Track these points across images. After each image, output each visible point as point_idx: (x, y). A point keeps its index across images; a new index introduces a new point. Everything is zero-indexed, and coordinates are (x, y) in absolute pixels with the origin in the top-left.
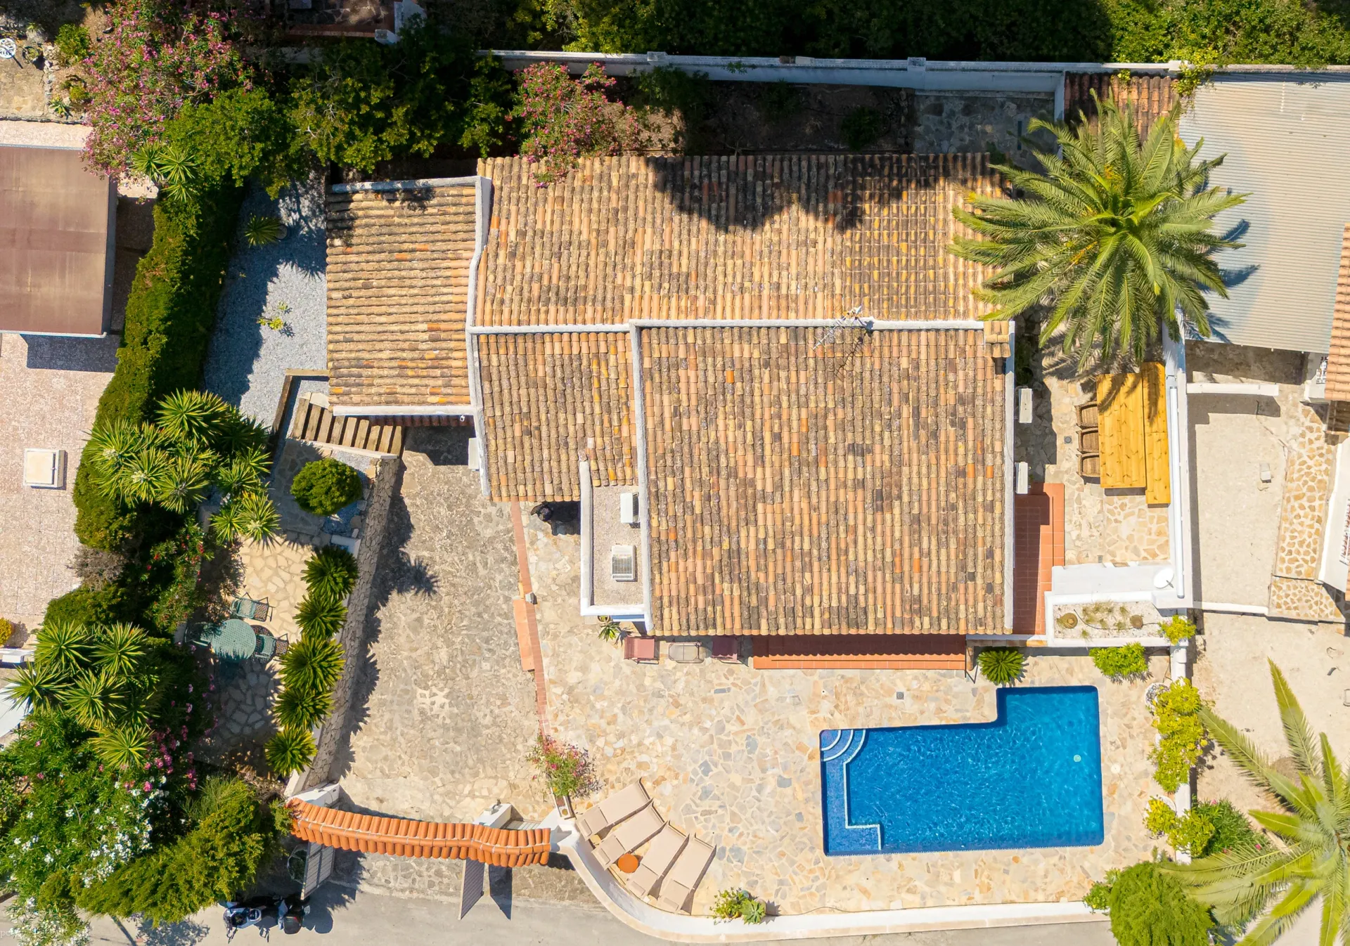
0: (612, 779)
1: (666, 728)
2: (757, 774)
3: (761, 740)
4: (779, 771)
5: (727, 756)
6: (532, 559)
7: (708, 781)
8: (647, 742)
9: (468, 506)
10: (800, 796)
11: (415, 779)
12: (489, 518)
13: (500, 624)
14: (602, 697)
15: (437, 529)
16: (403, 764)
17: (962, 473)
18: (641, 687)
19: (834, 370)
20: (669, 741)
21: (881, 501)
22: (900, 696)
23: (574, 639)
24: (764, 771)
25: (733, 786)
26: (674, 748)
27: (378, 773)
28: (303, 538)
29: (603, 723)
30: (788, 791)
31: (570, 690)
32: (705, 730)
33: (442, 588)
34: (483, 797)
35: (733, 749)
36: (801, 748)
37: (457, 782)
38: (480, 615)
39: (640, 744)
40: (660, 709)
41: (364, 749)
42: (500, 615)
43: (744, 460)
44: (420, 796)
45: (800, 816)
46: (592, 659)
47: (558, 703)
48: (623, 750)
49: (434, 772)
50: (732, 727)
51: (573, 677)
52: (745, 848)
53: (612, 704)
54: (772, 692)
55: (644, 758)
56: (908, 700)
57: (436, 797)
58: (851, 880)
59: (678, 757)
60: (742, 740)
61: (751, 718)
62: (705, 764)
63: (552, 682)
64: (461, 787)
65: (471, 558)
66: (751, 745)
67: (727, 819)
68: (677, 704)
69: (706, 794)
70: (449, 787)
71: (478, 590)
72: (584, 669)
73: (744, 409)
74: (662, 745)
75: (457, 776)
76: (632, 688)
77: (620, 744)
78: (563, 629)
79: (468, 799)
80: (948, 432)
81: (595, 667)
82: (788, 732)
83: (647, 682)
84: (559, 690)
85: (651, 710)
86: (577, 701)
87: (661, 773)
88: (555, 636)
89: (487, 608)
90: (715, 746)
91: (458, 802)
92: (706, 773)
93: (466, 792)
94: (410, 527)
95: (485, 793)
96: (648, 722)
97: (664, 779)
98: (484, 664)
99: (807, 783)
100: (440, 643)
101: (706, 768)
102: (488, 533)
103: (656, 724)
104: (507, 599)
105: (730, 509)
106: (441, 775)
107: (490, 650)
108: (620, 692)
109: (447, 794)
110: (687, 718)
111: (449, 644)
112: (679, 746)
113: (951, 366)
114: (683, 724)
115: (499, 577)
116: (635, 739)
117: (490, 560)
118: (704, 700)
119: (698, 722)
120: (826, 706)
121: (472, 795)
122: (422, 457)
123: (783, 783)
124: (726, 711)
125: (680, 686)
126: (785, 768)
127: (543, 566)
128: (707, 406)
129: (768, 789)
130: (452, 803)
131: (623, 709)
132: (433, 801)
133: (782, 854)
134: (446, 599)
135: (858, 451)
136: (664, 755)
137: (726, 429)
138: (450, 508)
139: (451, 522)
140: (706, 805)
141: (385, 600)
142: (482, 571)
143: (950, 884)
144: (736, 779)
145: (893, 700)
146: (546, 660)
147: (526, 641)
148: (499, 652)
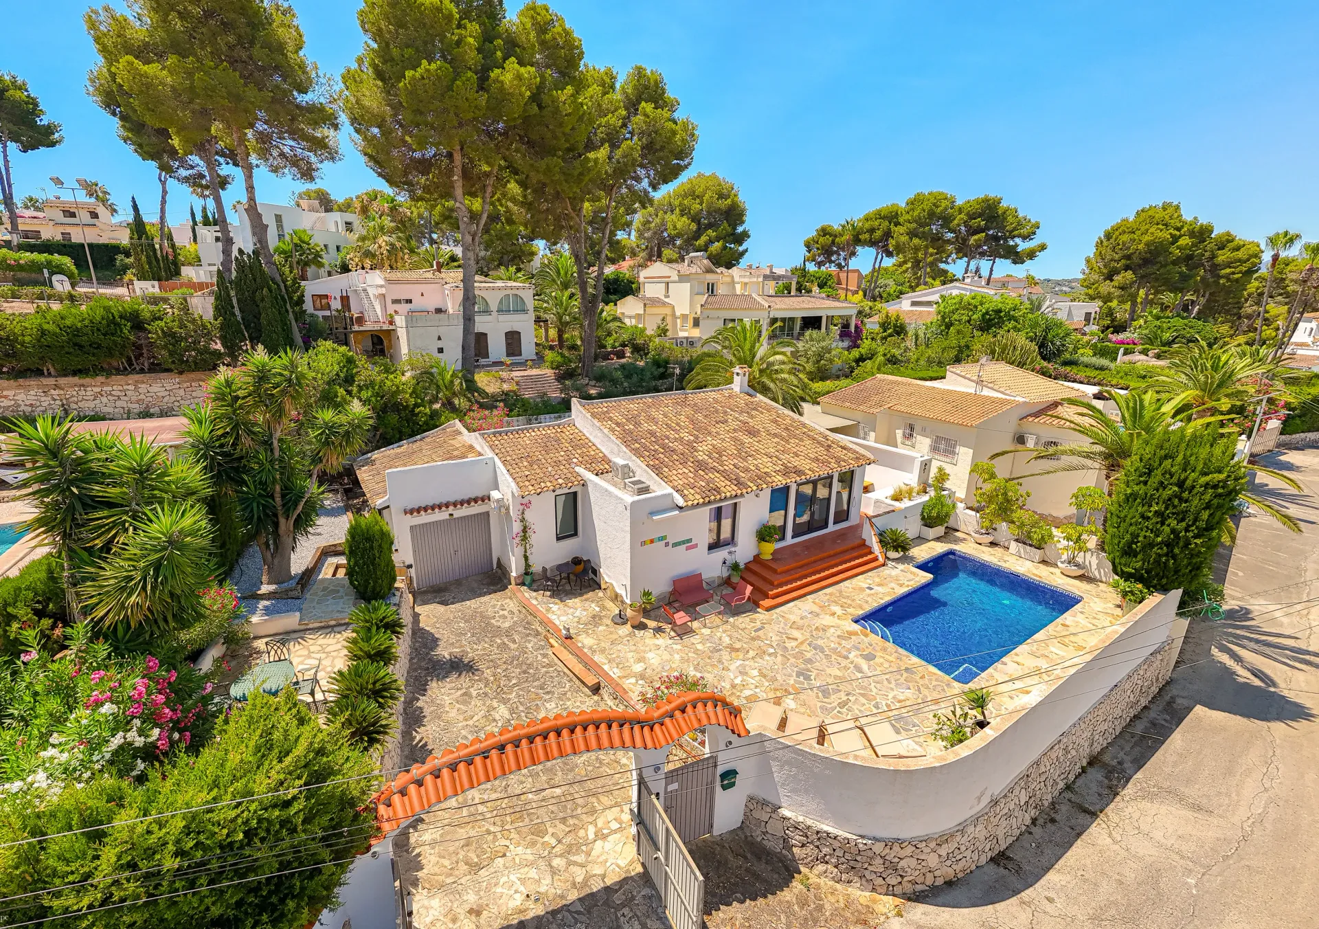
1: (743, 666)
2: (844, 662)
3: (819, 642)
4: (856, 653)
5: (809, 661)
6: (553, 617)
7: (816, 683)
8: (738, 681)
9: (483, 617)
10: (893, 659)
11: (520, 852)
12: (504, 617)
13: (547, 672)
15: (461, 634)
16: (495, 839)
17: (777, 421)
18: (697, 652)
20: (754, 673)
21: (752, 433)
22: (870, 588)
23: (620, 647)
24: (846, 658)
26: (763, 675)
27: (463, 868)
30: (879, 660)
32: (772, 655)
33: (483, 666)
34: (615, 832)
35: (808, 655)
36: (852, 634)
37: (574, 830)
38: (525, 672)
40: (726, 657)
41: (433, 844)
42: (544, 667)
43: (669, 433)
44: (533, 873)
45: (909, 671)
46: (644, 652)
49: (539, 831)
50: (791, 644)
51: (638, 668)
54: (793, 618)
55: (748, 693)
56: (877, 589)
57: (557, 862)
59: (773, 679)
60: (807, 648)
61: (797, 634)
62: (800, 674)
63: (622, 678)
64: (582, 833)
65: (499, 641)
66: (818, 647)
67: (863, 700)
68: (735, 650)
69: (825, 692)
70: (567, 840)
71: (515, 658)
72: (642, 660)
73: (652, 419)
74: (752, 678)
75: (571, 821)
76: (692, 655)
78: (606, 645)
79: (599, 843)
81: (651, 655)
82: (832, 630)
83: (700, 647)
84: (632, 680)
85: (720, 662)
87: (771, 694)
88: (603, 652)
89: (530, 666)
90: (793, 660)
91: (588, 854)
92: (807, 679)
93: (591, 836)
94: (436, 640)
95: (615, 825)
96: (725, 669)
97: (777, 697)
98: (548, 705)
99: (885, 649)
100: (495, 704)
102: (508, 625)
103: (732, 667)
104: (544, 655)
105: (680, 448)
106: (550, 830)
107: (548, 693)
108: (686, 661)
109: (569, 850)
110: (752, 653)
111: (505, 701)
112: (765, 672)
114: (753, 658)
115: (529, 646)
116: (727, 683)
117: (516, 637)
118: (753, 639)
119: (763, 653)
120: (836, 609)
121: (601, 836)
122: (432, 606)
123: (868, 657)
124: (775, 638)
125: (726, 639)
126: (858, 649)
127: (564, 618)
129: (865, 667)
130: (580, 858)
131: (699, 670)
132: (554, 872)
134: (488, 671)
135: (723, 422)
136: (760, 683)
138: (467, 622)
141: (423, 691)
142: (513, 646)
144: (834, 672)
145: (869, 592)
146: (606, 667)
147: (578, 668)
148: (558, 691)
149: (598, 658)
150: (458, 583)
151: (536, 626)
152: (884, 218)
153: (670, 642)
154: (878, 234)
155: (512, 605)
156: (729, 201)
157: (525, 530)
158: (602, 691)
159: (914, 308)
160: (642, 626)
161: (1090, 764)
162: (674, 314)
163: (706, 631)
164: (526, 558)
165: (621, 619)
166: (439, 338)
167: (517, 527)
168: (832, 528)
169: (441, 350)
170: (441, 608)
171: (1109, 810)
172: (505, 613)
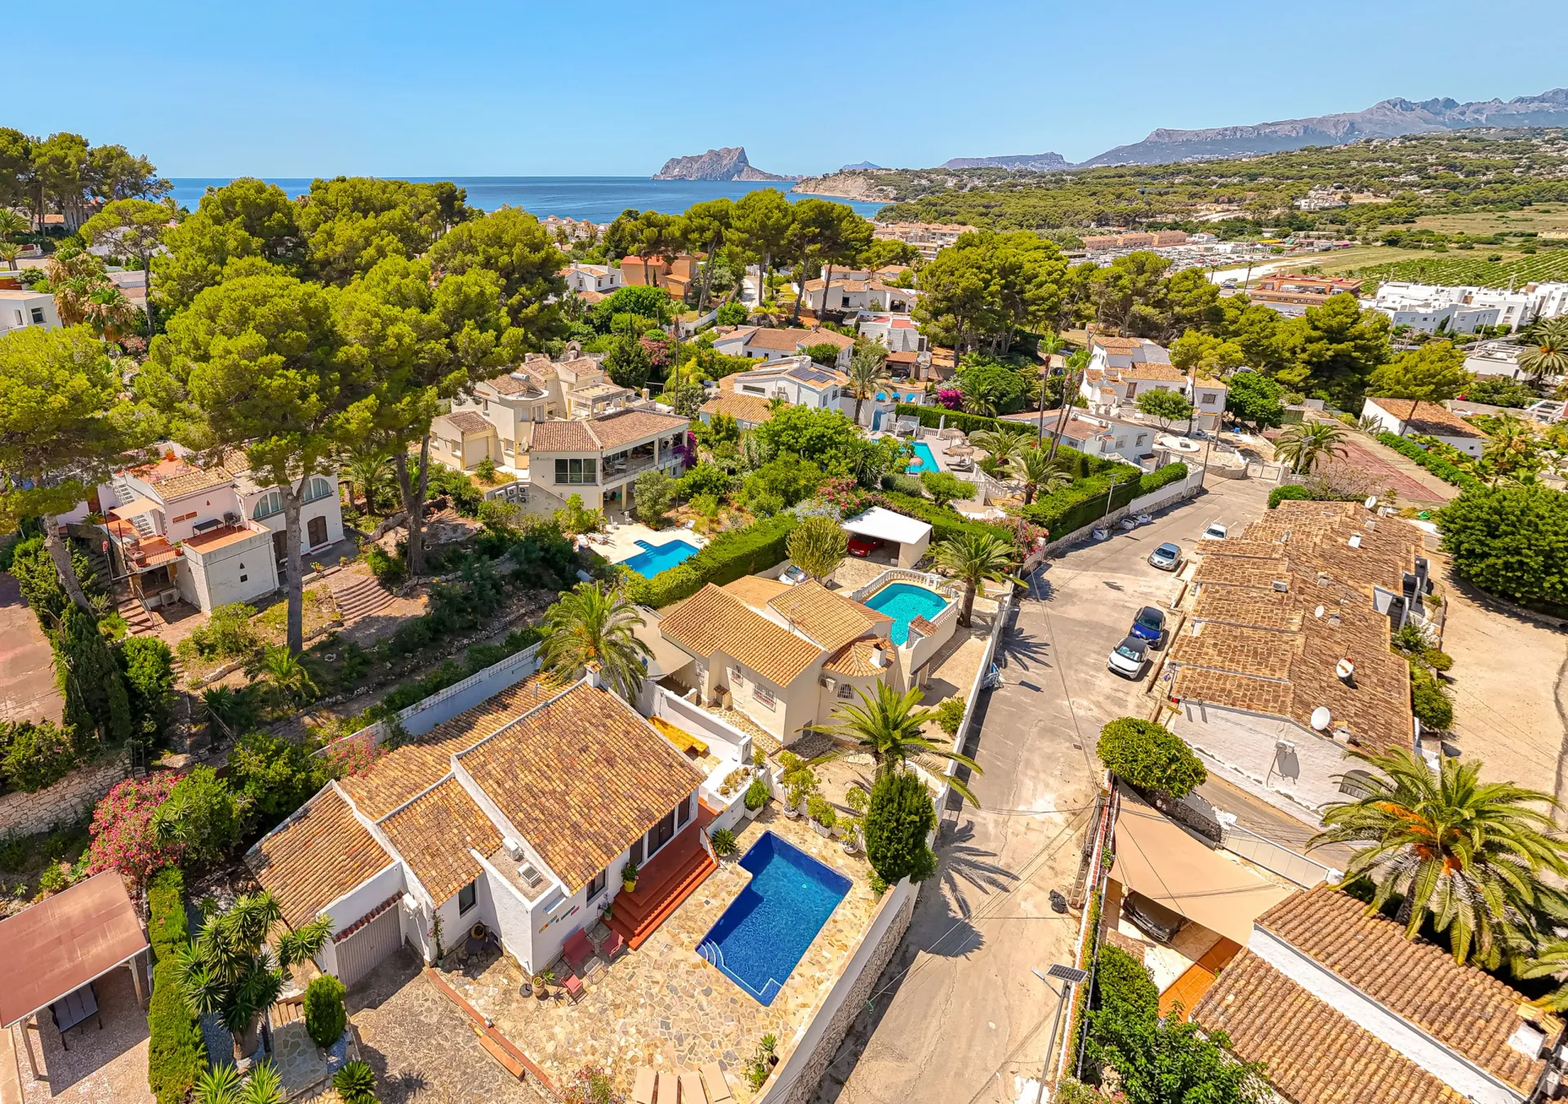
0: (625, 1086)
1: (624, 1024)
2: (692, 1002)
3: (674, 983)
4: (698, 989)
5: (668, 1007)
6: (472, 1003)
7: (674, 1031)
8: (622, 1043)
9: (411, 1014)
10: (722, 990)
12: (429, 1010)
13: (481, 1067)
14: (576, 1042)
15: (402, 1043)
17: (628, 733)
18: (590, 1016)
19: (547, 727)
20: (633, 1030)
21: (610, 762)
22: (707, 902)
23: (532, 1026)
24: (692, 996)
25: (688, 1021)
26: (639, 1032)
28: (317, 1090)
29: (590, 1057)
30: (714, 994)
31: (555, 1057)
32: (643, 1006)
33: (429, 1077)
35: (667, 1000)
36: (696, 966)
38: (465, 1073)
39: (620, 1049)
40: (612, 1017)
42: (477, 1062)
43: (544, 784)
45: (733, 1001)
46: (552, 1027)
47: (554, 1072)
48: (615, 1062)
50: (655, 989)
51: (550, 1048)
52: (730, 1049)
53: (585, 1041)
54: (654, 955)
55: (630, 1054)
56: (712, 901)
58: (792, 1005)
59: (647, 1034)
60: (666, 992)
61: (658, 976)
62: (663, 1023)
63: (540, 1063)
65: (434, 1042)
66: (673, 990)
67: (704, 1041)
68: (617, 1006)
69: (680, 1040)
71: (452, 1058)
72: (552, 1037)
73: (525, 764)
74: (632, 1037)
76: (587, 1021)
77: (610, 1060)
78: (521, 1026)
80: (609, 722)
81: (557, 1030)
82: (682, 965)
83: (591, 1009)
84: (549, 1064)
85: (608, 1024)
86: (565, 1059)
87: (647, 1053)
88: (520, 1035)
89: (466, 1064)
90: (657, 1008)
92: (668, 1028)
94: (383, 1058)
96: (613, 1031)
97: (651, 1055)
99: (717, 980)
101: (665, 1025)
102: (435, 1018)
103: (617, 1028)
104: (474, 1048)
105: (556, 808)
107: (487, 1090)
108: (583, 1029)
110: (629, 1008)
112: (642, 1028)
113: (587, 700)
114: (631, 1014)
115: (460, 1040)
116: (615, 1049)
117: (447, 1032)
118: (629, 990)
119: (637, 1005)
120: (684, 936)
122: (364, 1013)
123: (707, 993)
124: (644, 985)
125: (609, 994)
126: (700, 984)
127: (481, 1002)
128: (509, 771)
129: (705, 1004)
131: (594, 1038)
133: (749, 1030)
134: (436, 1082)
135: (584, 749)
136: (638, 1041)
137: (525, 778)
138: (401, 1025)
139: (408, 1032)
140: (686, 1046)
142: (447, 1045)
143: (829, 961)
144: (685, 1015)
145: (707, 907)
146: (527, 1054)
147: (505, 1058)
148: (495, 1086)
149: (519, 1044)
150: (375, 973)
151: (460, 1014)
152: (715, 217)
153: (569, 1009)
154: (709, 235)
155: (432, 991)
156: (543, 254)
157: (436, 924)
158: (527, 1077)
159: (746, 393)
160: (544, 996)
161: (847, 1035)
162: (496, 436)
163: (593, 988)
164: (438, 945)
165: (526, 991)
166: (242, 566)
167: (430, 925)
168: (677, 832)
169: (244, 578)
170: (372, 1013)
171: (852, 1077)
172: (429, 1003)
